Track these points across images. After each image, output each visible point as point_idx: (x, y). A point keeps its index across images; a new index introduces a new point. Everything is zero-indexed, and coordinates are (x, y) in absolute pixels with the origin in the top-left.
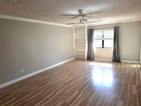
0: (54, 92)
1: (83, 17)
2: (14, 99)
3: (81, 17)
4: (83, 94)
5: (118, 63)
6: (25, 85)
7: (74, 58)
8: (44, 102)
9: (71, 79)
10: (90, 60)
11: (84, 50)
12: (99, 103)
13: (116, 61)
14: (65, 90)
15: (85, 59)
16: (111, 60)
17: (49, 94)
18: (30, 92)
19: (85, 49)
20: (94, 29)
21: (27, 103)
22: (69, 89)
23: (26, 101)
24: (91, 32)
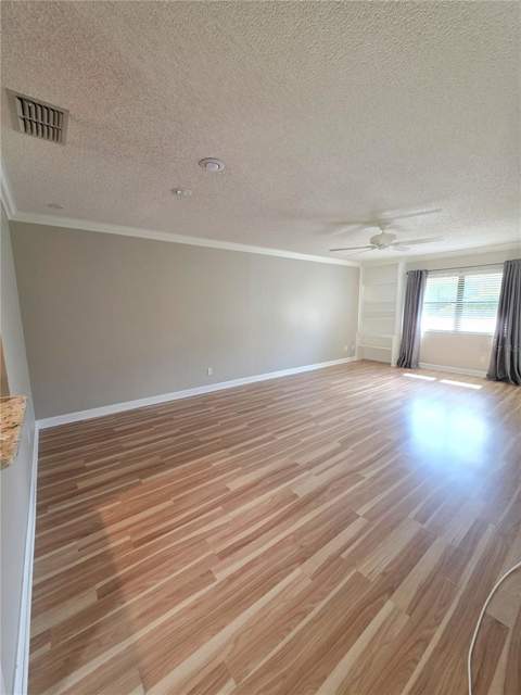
0: (269, 434)
1: (382, 229)
2: (178, 430)
3: (378, 228)
4: (351, 454)
5: (511, 388)
6: (210, 406)
7: (355, 358)
8: (238, 451)
9: (329, 408)
10: (405, 367)
11: (389, 336)
12: (395, 486)
13: (504, 380)
14: (303, 434)
15: (390, 364)
16: (485, 374)
17: (256, 436)
18: (215, 422)
19: (393, 333)
20: (426, 271)
21: (201, 443)
22: (313, 433)
23: (201, 439)
24: (416, 281)
